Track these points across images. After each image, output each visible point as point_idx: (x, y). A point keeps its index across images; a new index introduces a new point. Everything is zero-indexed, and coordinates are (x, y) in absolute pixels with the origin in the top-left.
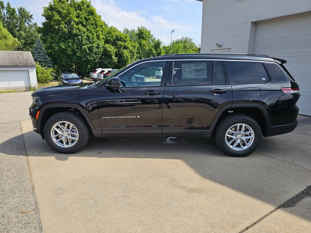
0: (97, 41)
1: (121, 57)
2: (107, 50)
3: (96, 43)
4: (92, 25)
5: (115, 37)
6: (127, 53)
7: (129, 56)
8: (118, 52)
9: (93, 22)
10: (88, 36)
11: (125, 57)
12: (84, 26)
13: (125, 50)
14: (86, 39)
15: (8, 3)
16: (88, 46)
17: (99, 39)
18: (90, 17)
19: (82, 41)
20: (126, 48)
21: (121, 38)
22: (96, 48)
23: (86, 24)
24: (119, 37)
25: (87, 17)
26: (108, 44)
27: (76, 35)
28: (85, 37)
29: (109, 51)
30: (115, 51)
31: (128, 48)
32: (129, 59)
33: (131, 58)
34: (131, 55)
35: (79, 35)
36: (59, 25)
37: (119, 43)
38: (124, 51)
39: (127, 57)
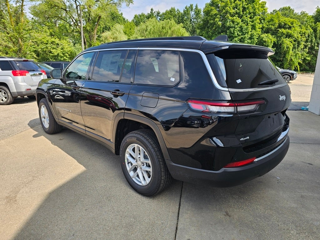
0: (251, 32)
1: (280, 48)
2: (263, 41)
3: (250, 33)
4: (250, 13)
5: (277, 25)
6: (288, 43)
7: (291, 46)
8: (278, 41)
9: (251, 11)
10: (241, 27)
11: (285, 47)
12: (240, 17)
13: (287, 39)
14: (239, 30)
15: (196, 5)
16: (239, 38)
17: (255, 29)
18: (249, 6)
19: (234, 33)
20: (289, 36)
21: (285, 24)
22: (248, 39)
23: (243, 13)
24: (283, 24)
25: (246, 6)
26: (266, 33)
27: (229, 28)
28: (238, 29)
29: (265, 42)
30: (274, 41)
31: (292, 36)
32: (291, 50)
33: (294, 48)
34: (294, 45)
35: (232, 28)
36: (214, 19)
37: (280, 30)
38: (284, 40)
39: (288, 48)
